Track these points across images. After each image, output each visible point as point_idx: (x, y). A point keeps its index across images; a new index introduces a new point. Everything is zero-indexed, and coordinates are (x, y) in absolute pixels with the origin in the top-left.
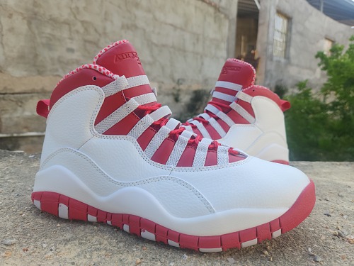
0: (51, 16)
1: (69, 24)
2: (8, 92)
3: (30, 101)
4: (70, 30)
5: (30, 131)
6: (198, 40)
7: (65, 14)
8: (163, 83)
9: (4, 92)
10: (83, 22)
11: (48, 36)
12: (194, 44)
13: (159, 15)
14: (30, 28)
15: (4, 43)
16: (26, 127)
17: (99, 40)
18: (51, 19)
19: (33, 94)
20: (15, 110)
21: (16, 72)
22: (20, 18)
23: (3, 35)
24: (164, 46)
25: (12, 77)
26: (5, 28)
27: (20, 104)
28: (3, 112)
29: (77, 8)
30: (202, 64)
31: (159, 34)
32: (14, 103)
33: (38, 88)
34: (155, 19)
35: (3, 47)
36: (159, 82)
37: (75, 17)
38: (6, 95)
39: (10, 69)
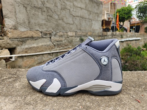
0: (34, 5)
1: (41, 9)
2: (19, 38)
3: (27, 41)
4: (42, 11)
5: (28, 53)
6: (90, 13)
7: (40, 4)
8: (77, 32)
9: (18, 38)
10: (46, 7)
11: (33, 14)
12: (89, 15)
13: (75, 3)
14: (26, 11)
15: (17, 17)
16: (26, 52)
17: (53, 15)
18: (34, 7)
19: (28, 38)
20: (22, 45)
21: (22, 29)
22: (23, 6)
23: (16, 14)
24: (77, 16)
25: (21, 31)
26: (17, 11)
27: (24, 42)
28: (17, 46)
29: (44, 1)
30: (92, 23)
31: (75, 11)
32: (21, 42)
33: (30, 36)
34: (74, 5)
35: (17, 19)
36: (75, 32)
37: (43, 5)
38: (18, 39)
39: (19, 28)
